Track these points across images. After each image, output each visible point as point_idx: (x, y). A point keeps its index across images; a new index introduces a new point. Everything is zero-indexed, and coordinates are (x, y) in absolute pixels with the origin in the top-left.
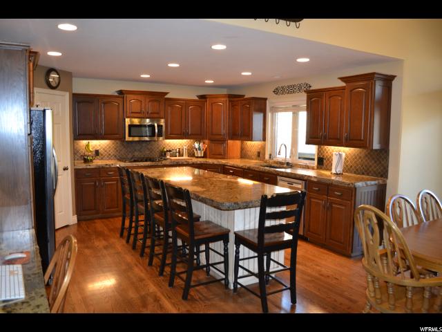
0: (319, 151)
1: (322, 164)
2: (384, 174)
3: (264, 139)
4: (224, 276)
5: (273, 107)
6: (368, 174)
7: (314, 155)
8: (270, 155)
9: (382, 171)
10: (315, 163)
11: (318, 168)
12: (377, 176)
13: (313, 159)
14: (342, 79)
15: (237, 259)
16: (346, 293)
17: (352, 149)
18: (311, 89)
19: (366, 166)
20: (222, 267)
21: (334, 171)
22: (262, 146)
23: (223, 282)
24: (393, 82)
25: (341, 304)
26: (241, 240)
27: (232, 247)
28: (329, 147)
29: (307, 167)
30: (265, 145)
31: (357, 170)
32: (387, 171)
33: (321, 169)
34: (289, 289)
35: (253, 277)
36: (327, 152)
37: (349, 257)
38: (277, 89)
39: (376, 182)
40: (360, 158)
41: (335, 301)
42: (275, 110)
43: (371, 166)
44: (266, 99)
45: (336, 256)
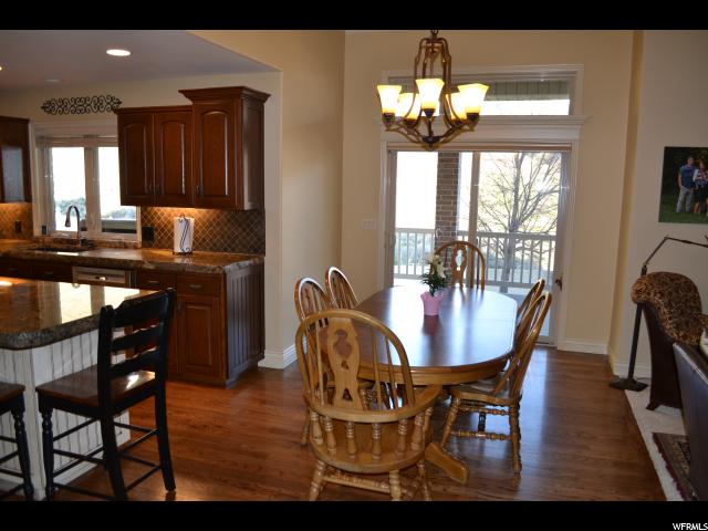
0: (144, 217)
1: (152, 239)
2: (259, 248)
3: (28, 197)
4: (20, 481)
5: (42, 137)
6: (233, 250)
7: (134, 223)
8: (44, 228)
9: (256, 243)
10: (138, 237)
11: (144, 246)
12: (248, 251)
13: (134, 232)
14: (187, 93)
15: (48, 439)
16: (244, 446)
17: (204, 211)
18: (121, 106)
19: (229, 238)
20: (14, 464)
21: (178, 249)
22: (23, 211)
23: (22, 492)
24: (266, 104)
25: (246, 466)
26: (51, 399)
27: (33, 418)
28: (162, 209)
29: (124, 246)
30: (30, 209)
31: (215, 245)
32: (264, 243)
33: (150, 246)
34: (159, 467)
35: (84, 463)
36: (159, 218)
37: (222, 386)
38: (50, 103)
39: (252, 262)
40: (218, 224)
41: (235, 464)
42: (48, 142)
43: (236, 237)
44: (26, 121)
45: (203, 389)
